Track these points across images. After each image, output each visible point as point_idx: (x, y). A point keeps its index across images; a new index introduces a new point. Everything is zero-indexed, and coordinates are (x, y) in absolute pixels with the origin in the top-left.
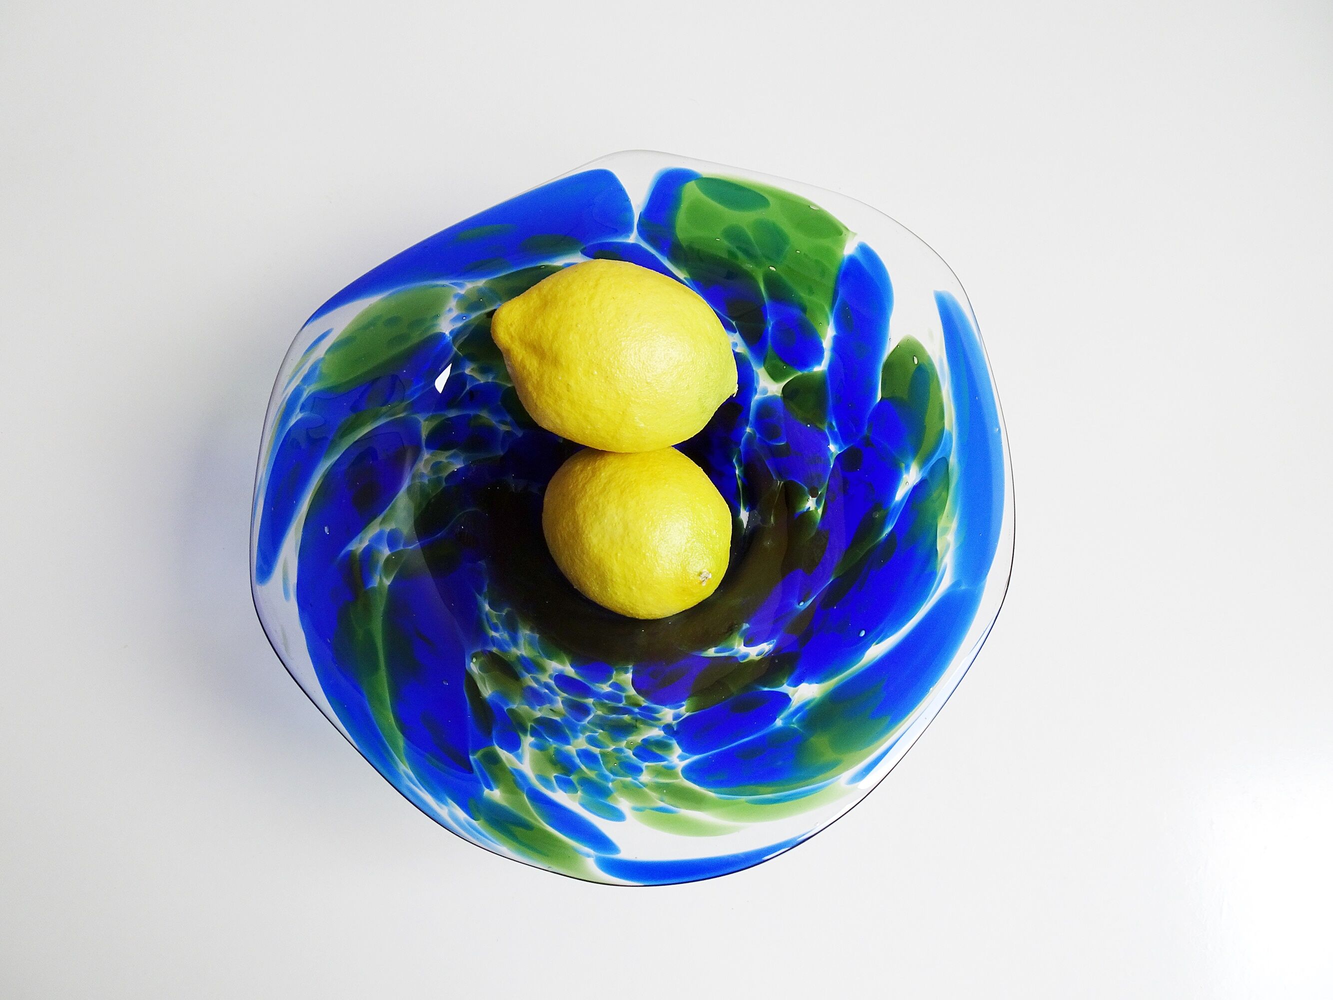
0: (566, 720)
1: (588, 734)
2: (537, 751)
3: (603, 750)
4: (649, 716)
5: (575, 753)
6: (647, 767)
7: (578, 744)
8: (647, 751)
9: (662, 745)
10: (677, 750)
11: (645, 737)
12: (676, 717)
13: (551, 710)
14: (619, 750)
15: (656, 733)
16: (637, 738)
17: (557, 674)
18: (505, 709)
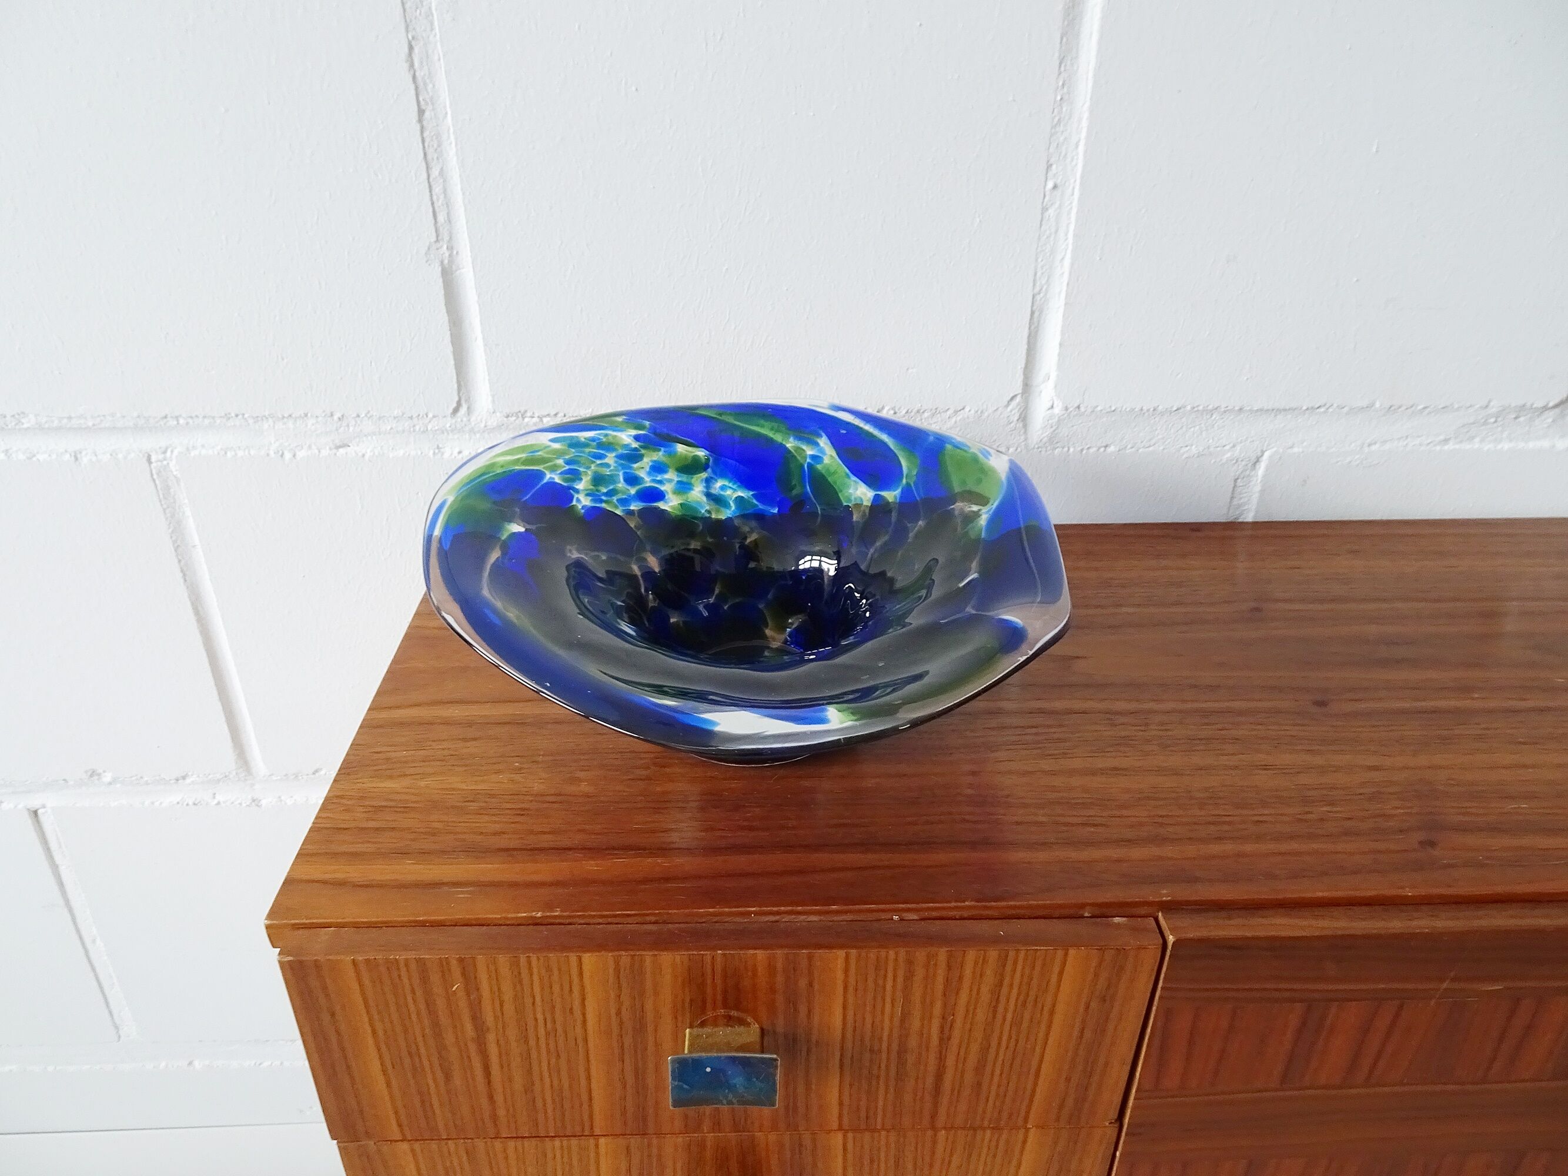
0: (630, 468)
1: (612, 468)
2: (626, 443)
3: (595, 464)
4: (591, 495)
5: (607, 454)
6: (565, 466)
7: (610, 459)
8: (575, 475)
9: (568, 480)
10: (559, 481)
11: (583, 482)
12: (578, 500)
13: (642, 468)
14: (589, 468)
15: (580, 486)
16: (586, 478)
17: (667, 498)
18: (662, 449)
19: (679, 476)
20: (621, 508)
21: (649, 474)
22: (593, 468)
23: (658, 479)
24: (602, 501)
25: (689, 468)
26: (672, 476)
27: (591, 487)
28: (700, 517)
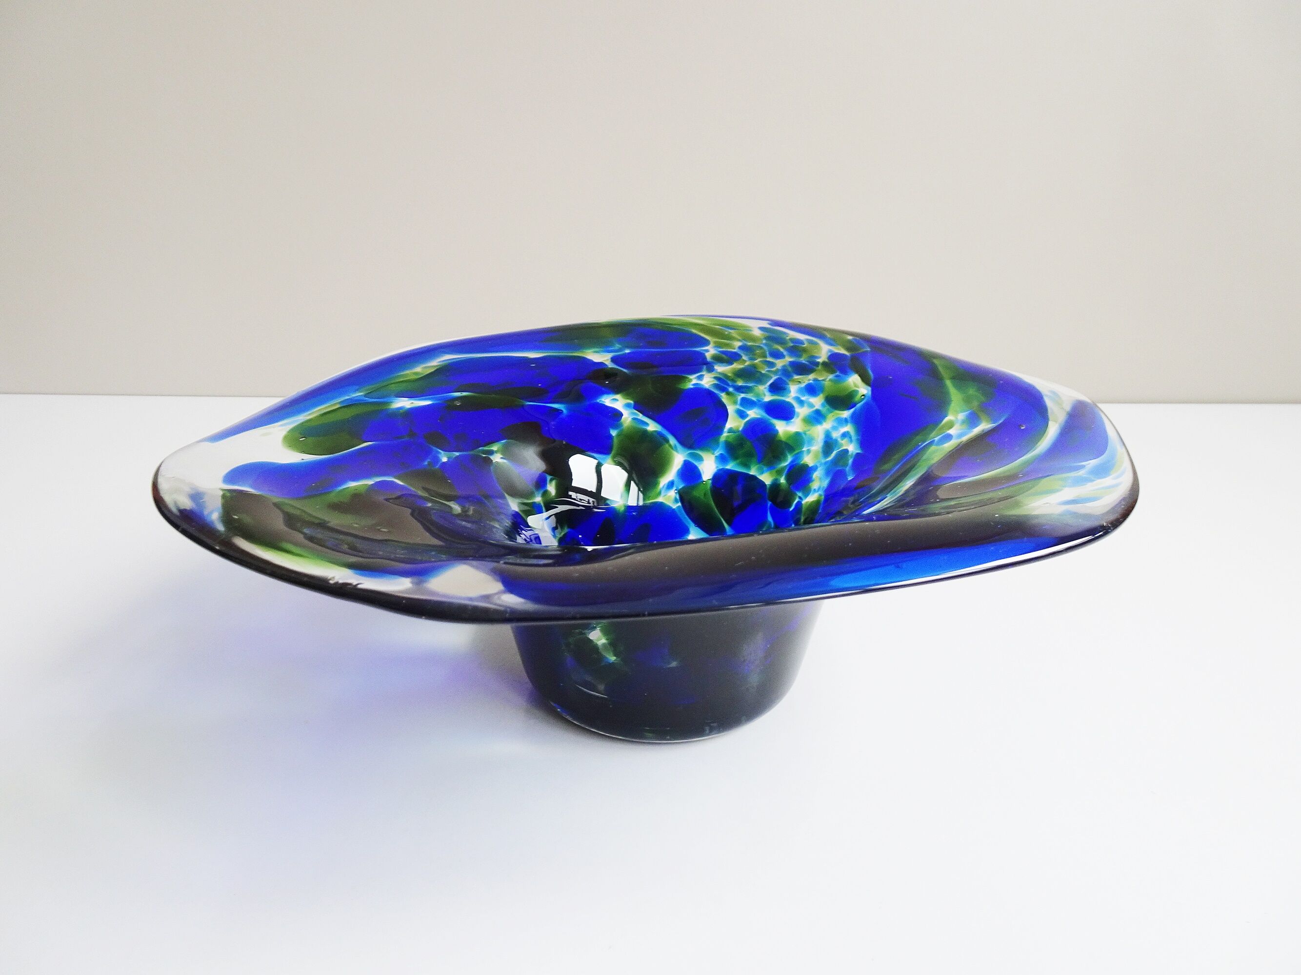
0: (791, 377)
1: (774, 369)
2: (817, 354)
3: (764, 359)
4: (722, 381)
5: (787, 356)
6: (735, 349)
7: (783, 362)
8: (732, 359)
9: (718, 359)
10: (708, 356)
11: (729, 367)
12: (700, 378)
13: (801, 382)
14: (751, 359)
15: (720, 369)
16: (736, 366)
19: (823, 405)
20: (738, 407)
21: (800, 390)
22: (756, 361)
23: (803, 398)
24: (723, 390)
25: (839, 401)
26: (817, 402)
27: (730, 375)
28: (798, 453)
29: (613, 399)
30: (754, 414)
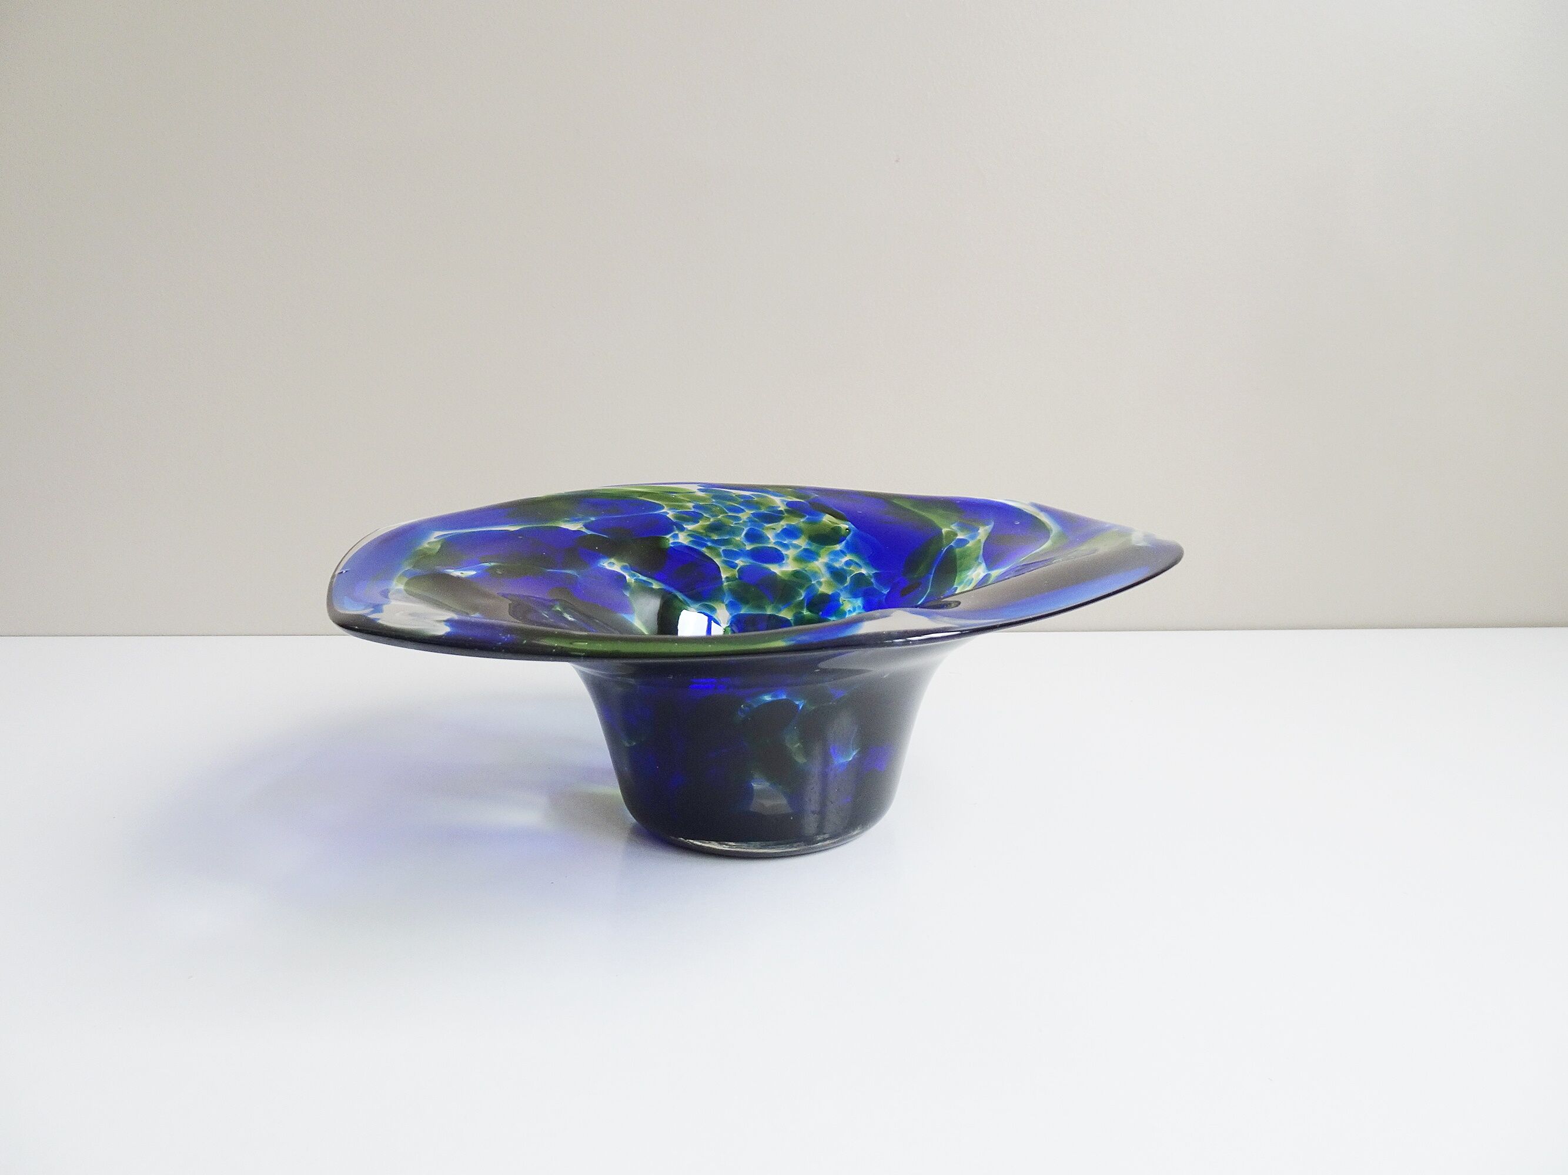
0: (761, 526)
1: (741, 522)
2: (775, 505)
3: (726, 515)
4: (697, 537)
5: (745, 510)
6: (691, 509)
7: (745, 515)
8: (695, 517)
9: (682, 519)
10: (670, 517)
11: (697, 525)
12: (676, 536)
13: (774, 529)
14: (713, 516)
15: (690, 527)
16: (703, 523)
17: (784, 562)
18: (809, 517)
19: (809, 544)
20: (724, 558)
21: (778, 535)
22: (719, 517)
23: (785, 542)
24: (705, 546)
25: (825, 538)
26: (802, 543)
27: (702, 531)
28: (808, 587)
29: (610, 563)
30: (740, 562)
